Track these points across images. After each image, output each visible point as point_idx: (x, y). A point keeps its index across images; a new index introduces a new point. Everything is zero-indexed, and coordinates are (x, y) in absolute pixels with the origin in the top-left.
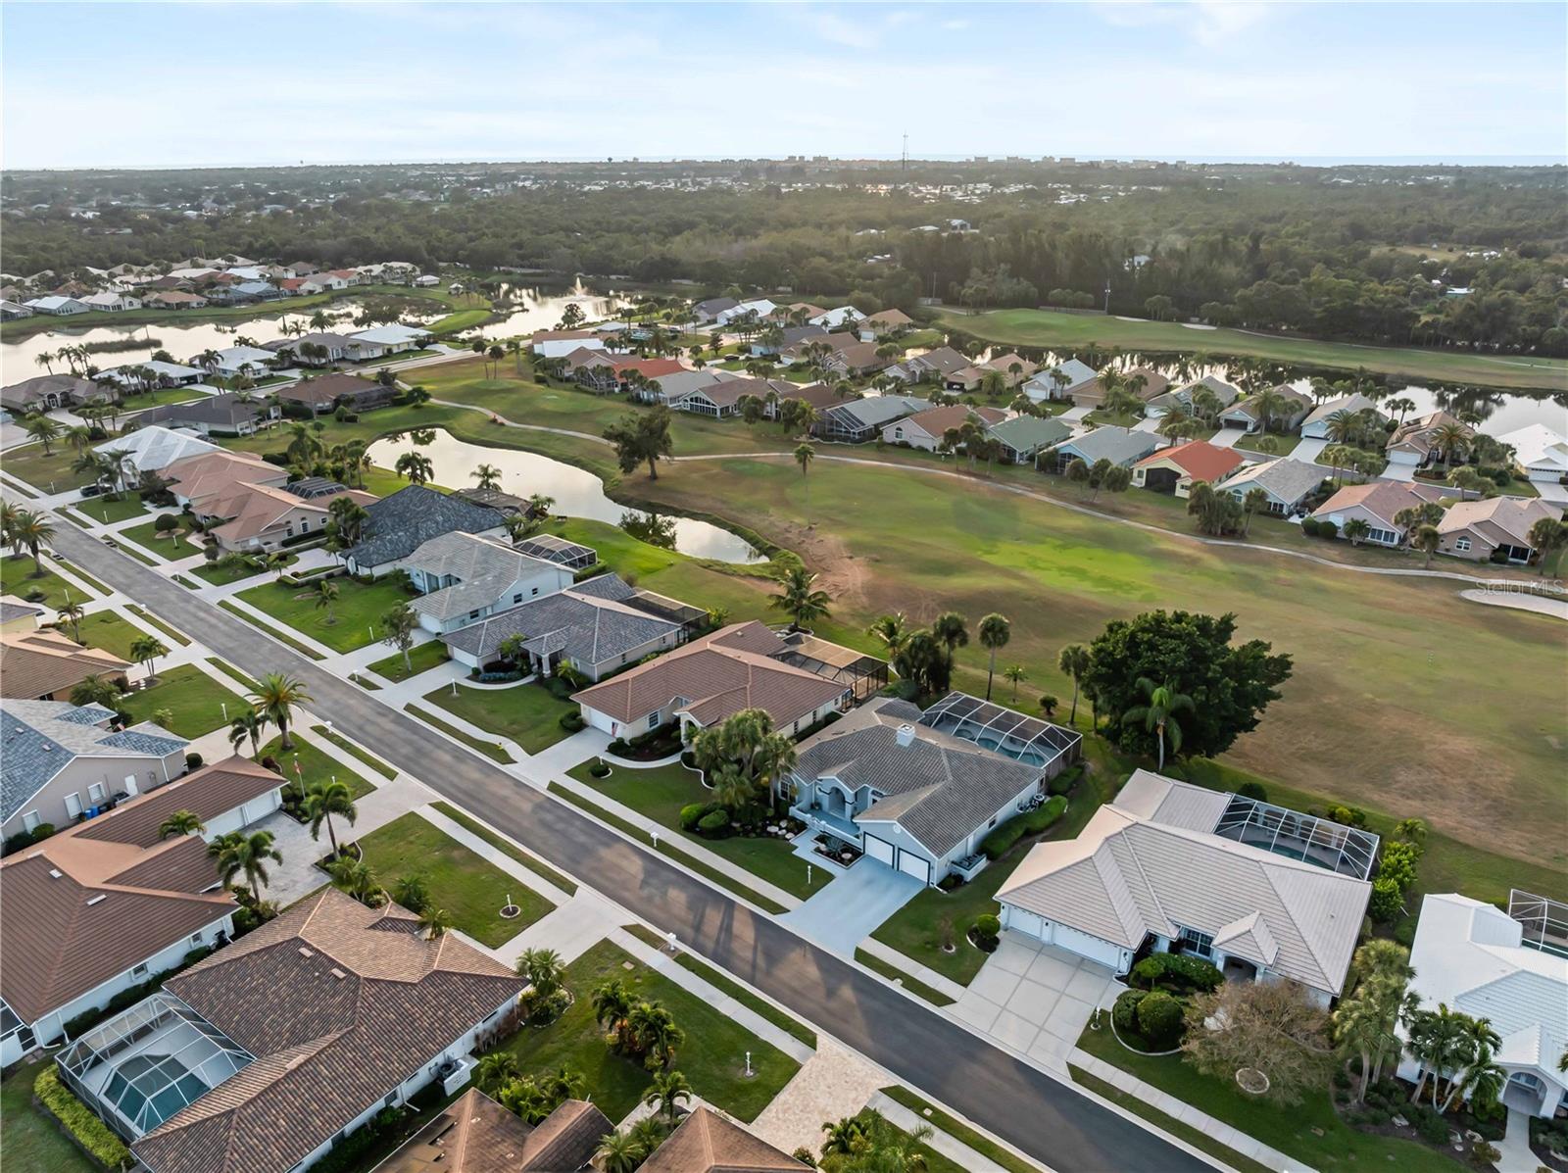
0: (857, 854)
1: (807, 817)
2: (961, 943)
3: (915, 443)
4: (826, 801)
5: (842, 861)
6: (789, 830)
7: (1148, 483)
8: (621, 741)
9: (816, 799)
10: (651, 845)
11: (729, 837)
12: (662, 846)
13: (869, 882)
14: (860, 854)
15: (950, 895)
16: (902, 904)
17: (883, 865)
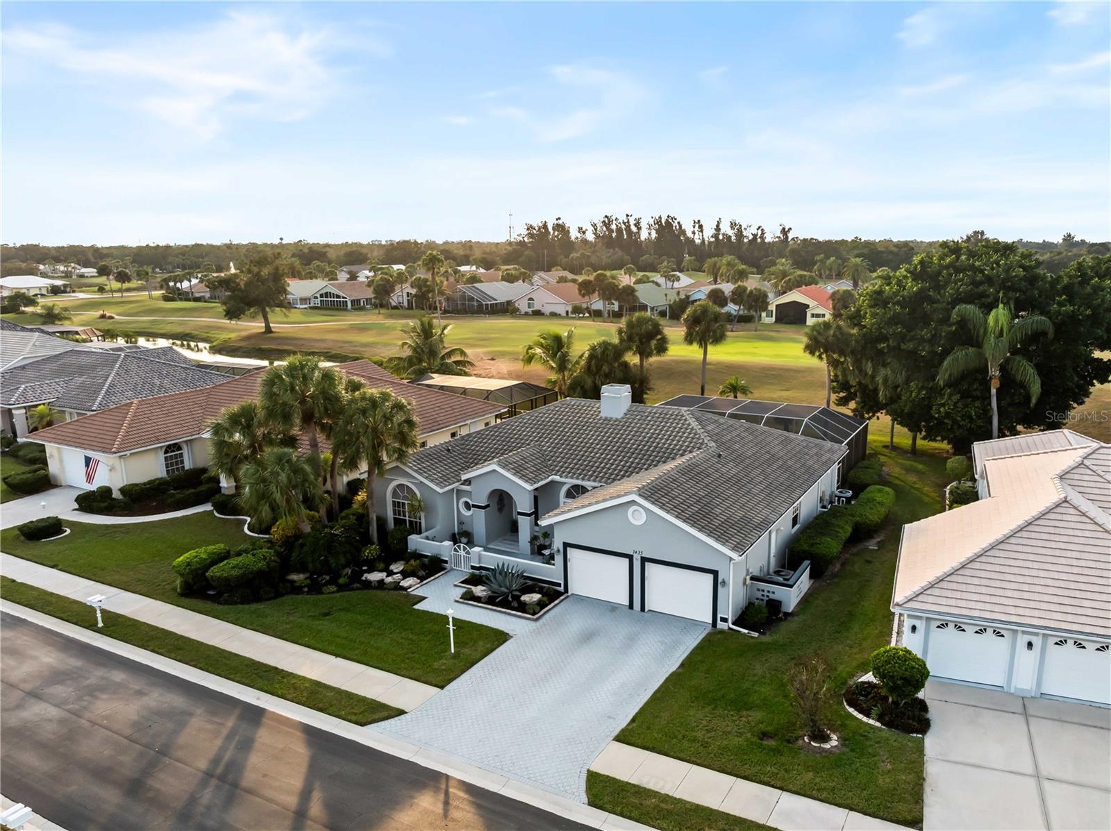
0: (552, 594)
1: (445, 548)
2: (843, 724)
3: (547, 310)
4: (479, 522)
5: (522, 608)
6: (405, 574)
7: (778, 320)
8: (105, 492)
9: (461, 523)
10: (92, 626)
11: (278, 595)
12: (117, 626)
13: (588, 637)
14: (557, 595)
15: (766, 638)
16: (673, 664)
17: (613, 607)
